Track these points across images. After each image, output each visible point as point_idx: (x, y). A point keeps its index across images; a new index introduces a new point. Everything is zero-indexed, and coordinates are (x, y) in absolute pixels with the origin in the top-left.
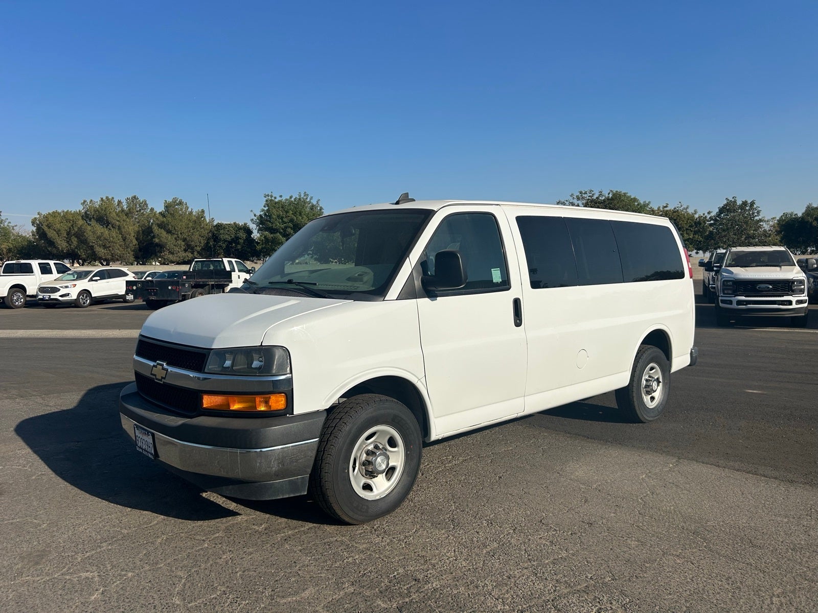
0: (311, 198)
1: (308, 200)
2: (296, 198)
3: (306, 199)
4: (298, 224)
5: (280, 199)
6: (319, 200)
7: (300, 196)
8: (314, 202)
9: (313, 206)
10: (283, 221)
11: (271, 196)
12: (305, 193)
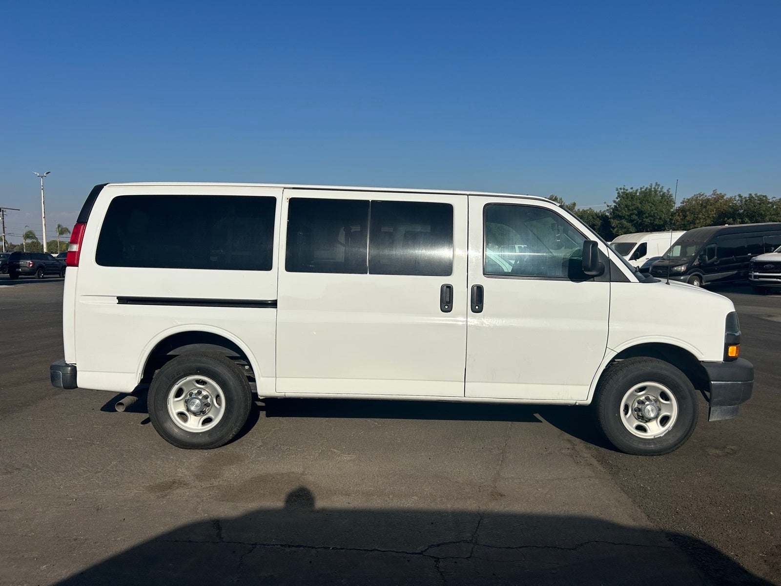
0: (662, 188)
1: (659, 190)
2: (647, 188)
3: (658, 188)
4: (642, 211)
5: (631, 191)
6: (669, 189)
7: (651, 186)
8: (665, 190)
9: (664, 194)
10: (629, 210)
11: (624, 189)
12: (656, 183)
